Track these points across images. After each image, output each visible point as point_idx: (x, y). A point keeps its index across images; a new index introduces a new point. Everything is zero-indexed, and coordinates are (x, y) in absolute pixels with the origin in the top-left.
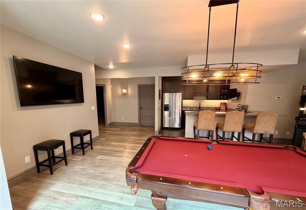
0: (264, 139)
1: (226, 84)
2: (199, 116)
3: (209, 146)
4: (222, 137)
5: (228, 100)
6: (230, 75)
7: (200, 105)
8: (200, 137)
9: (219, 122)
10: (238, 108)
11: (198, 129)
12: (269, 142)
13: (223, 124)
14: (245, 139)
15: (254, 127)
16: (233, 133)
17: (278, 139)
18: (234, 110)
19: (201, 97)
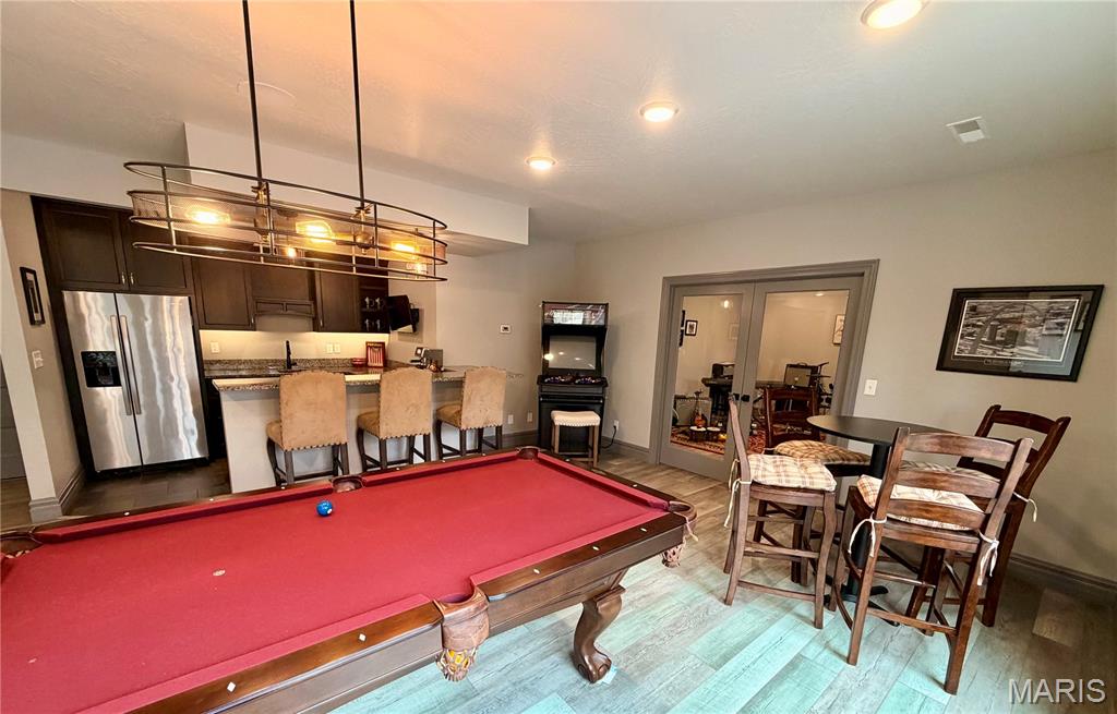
0: (487, 443)
1: (354, 273)
2: (283, 396)
3: (325, 506)
4: (378, 459)
5: (389, 333)
6: (359, 240)
7: (289, 353)
8: (296, 479)
9: (363, 411)
10: (418, 358)
11: (286, 447)
12: (496, 448)
13: (376, 415)
14: (445, 451)
15: (459, 413)
16: (411, 439)
17: (515, 435)
18: (408, 366)
19: (291, 322)
